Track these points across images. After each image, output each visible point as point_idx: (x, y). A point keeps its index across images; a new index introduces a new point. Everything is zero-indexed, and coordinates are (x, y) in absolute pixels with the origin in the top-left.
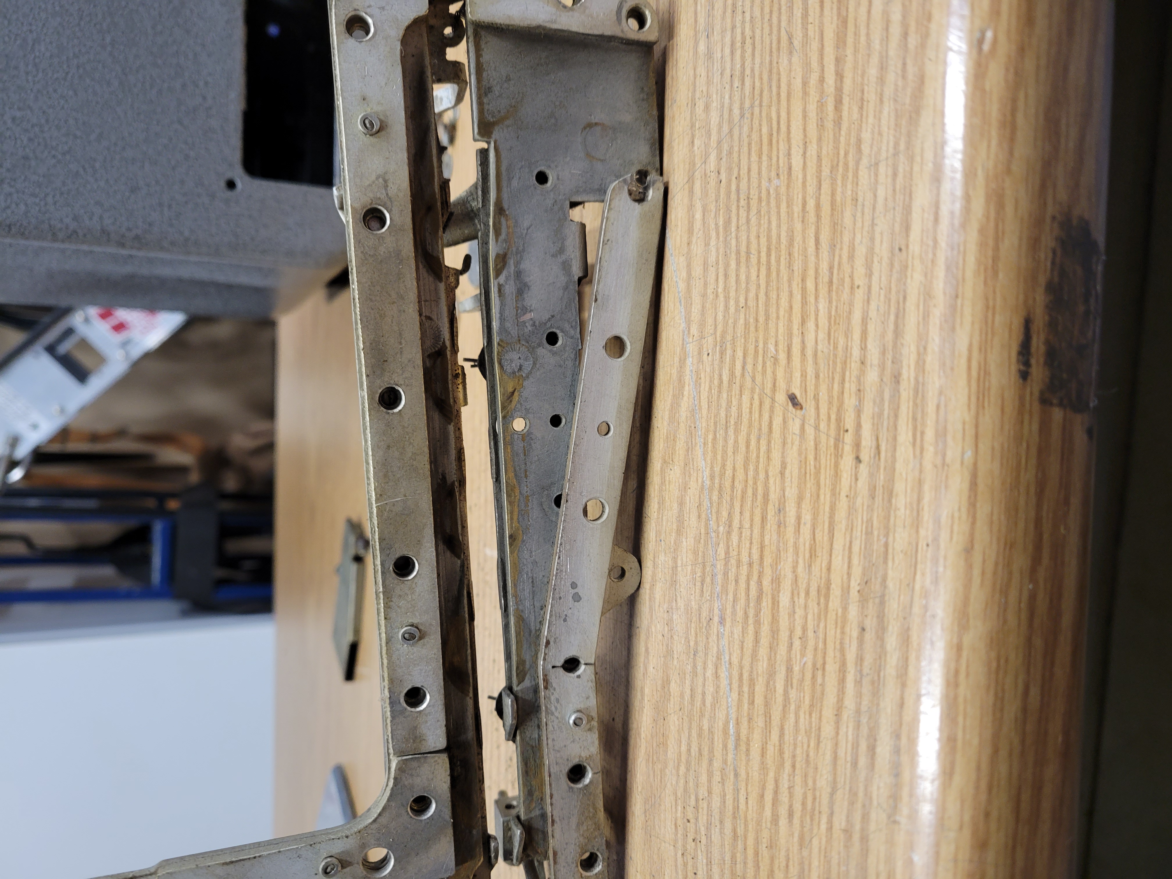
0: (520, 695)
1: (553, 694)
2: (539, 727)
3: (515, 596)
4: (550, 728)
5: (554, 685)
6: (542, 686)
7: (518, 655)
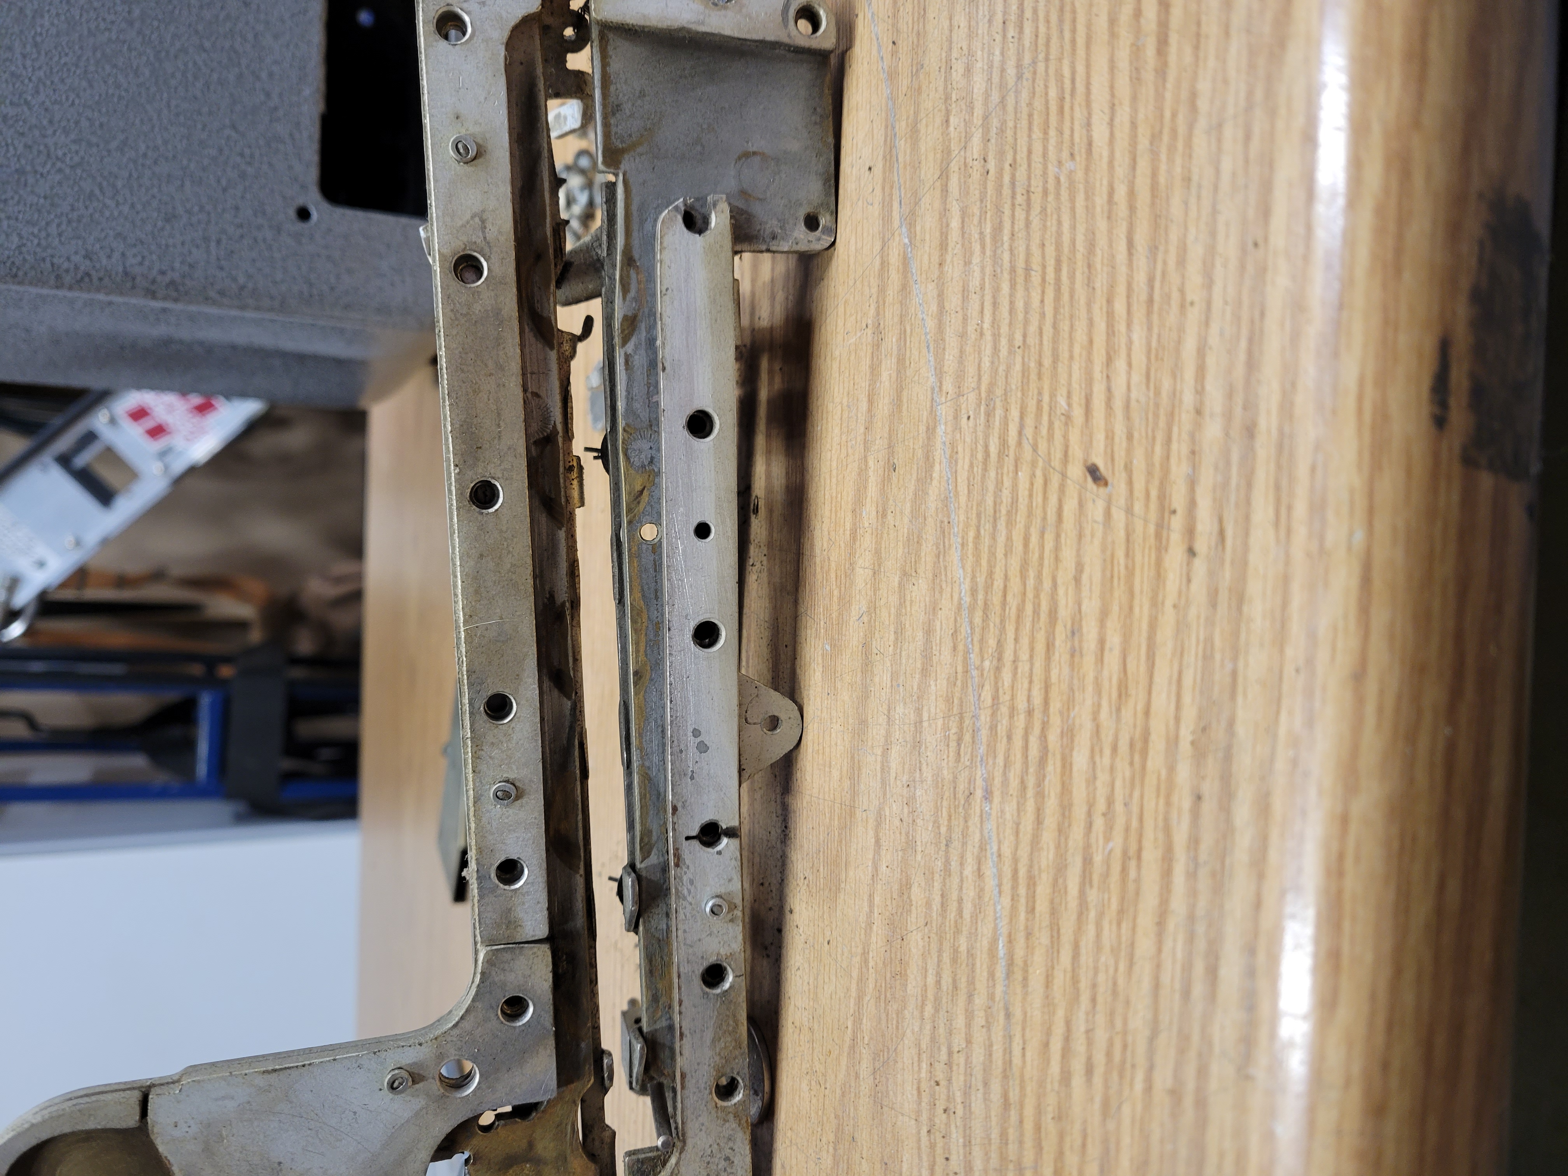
0: (644, 874)
1: (686, 873)
2: (668, 915)
3: (640, 748)
4: (681, 916)
5: (687, 862)
6: (672, 864)
7: (642, 823)
